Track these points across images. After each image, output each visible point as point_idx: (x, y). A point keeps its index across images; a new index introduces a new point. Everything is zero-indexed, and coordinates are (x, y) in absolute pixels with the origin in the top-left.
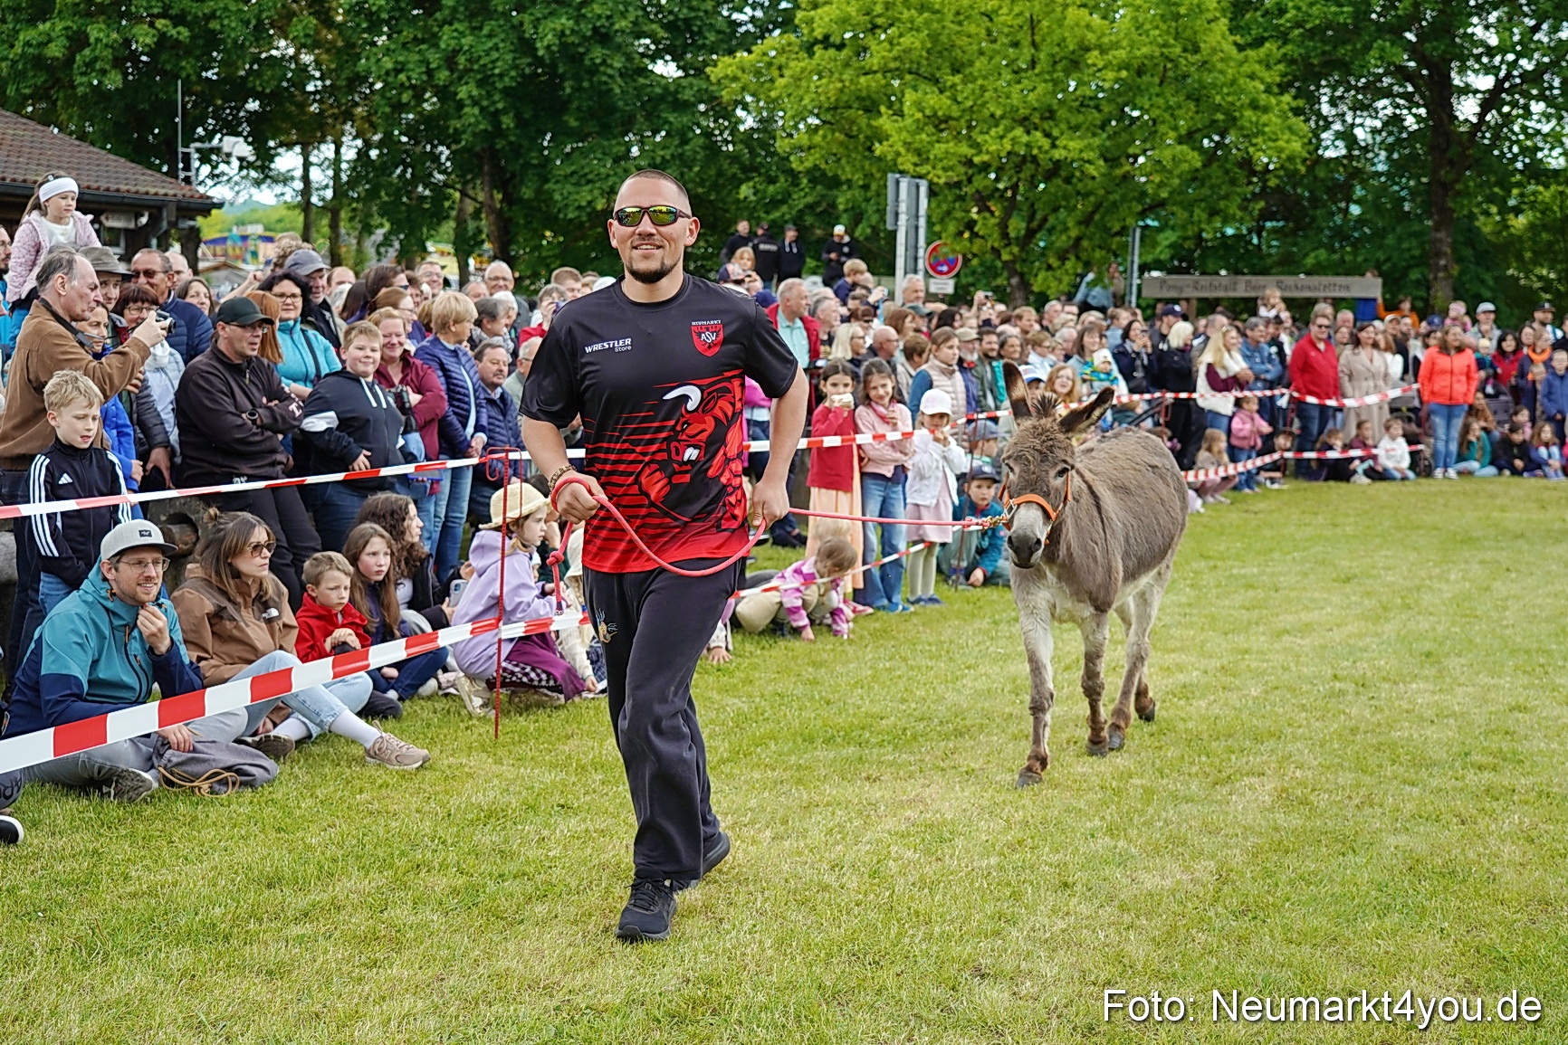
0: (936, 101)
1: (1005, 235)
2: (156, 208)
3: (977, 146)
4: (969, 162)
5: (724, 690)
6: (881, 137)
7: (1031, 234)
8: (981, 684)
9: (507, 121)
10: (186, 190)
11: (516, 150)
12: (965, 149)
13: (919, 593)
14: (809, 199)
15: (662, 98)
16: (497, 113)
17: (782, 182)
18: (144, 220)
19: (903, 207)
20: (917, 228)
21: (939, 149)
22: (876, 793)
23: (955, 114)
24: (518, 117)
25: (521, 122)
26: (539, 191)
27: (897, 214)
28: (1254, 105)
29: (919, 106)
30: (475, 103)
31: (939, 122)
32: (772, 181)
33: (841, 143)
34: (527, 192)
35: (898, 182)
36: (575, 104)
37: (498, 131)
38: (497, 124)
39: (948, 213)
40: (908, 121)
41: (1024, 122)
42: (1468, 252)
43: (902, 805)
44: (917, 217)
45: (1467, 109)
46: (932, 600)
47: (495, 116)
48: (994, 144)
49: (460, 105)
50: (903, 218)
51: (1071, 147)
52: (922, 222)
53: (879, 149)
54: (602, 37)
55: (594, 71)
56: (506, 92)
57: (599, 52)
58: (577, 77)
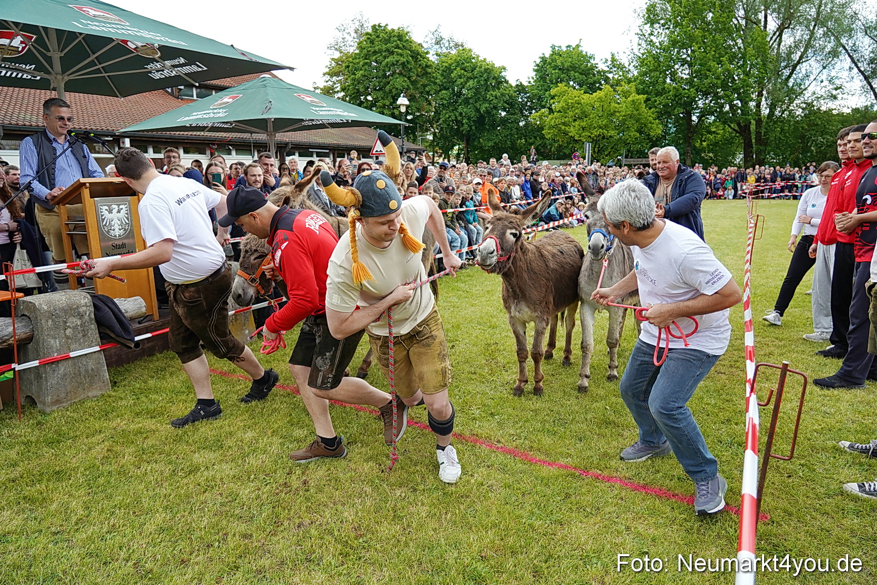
1: (594, 152)
3: (592, 134)
7: (599, 151)
11: (474, 134)
12: (589, 134)
17: (533, 139)
25: (476, 128)
28: (650, 123)
32: (531, 139)
38: (471, 129)
41: (601, 128)
42: (694, 152)
45: (694, 118)
47: (470, 126)
48: (596, 132)
49: (463, 124)
51: (612, 133)
54: (495, 108)
55: (493, 115)
56: (473, 121)
57: (494, 112)
58: (489, 117)
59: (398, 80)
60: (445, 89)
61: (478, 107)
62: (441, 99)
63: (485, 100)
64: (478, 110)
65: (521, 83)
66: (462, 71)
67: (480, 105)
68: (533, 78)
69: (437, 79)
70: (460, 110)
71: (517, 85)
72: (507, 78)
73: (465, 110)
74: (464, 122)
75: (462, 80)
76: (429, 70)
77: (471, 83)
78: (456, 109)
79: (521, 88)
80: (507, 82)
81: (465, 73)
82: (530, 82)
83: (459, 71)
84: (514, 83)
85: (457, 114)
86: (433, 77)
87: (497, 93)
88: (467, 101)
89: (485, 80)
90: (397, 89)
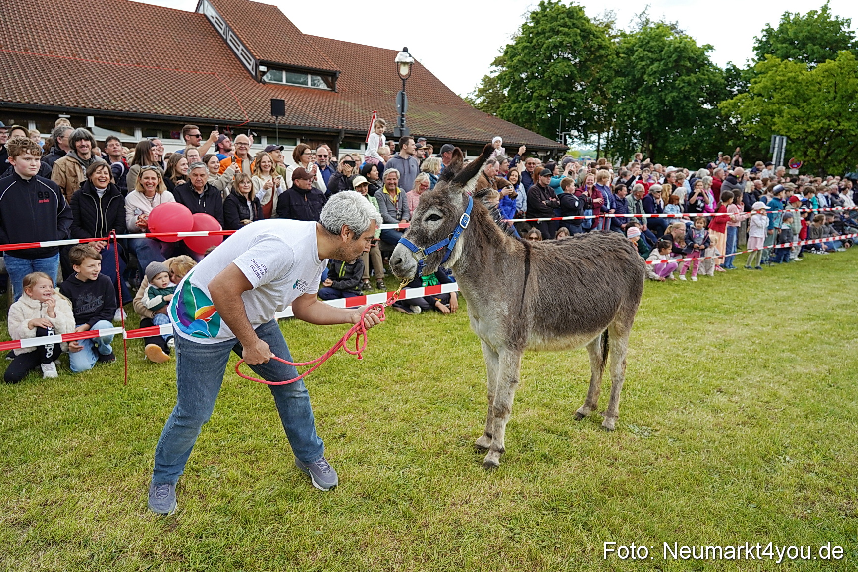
0: (796, 111)
1: (818, 155)
2: (552, 150)
3: (810, 126)
4: (806, 131)
5: (674, 291)
6: (774, 124)
7: (828, 155)
8: (765, 298)
9: (655, 124)
10: (560, 145)
11: (657, 132)
12: (805, 127)
13: (750, 265)
14: (752, 145)
15: (704, 115)
16: (652, 122)
18: (549, 153)
19: (776, 145)
20: (781, 152)
21: (795, 127)
22: (710, 327)
23: (803, 115)
24: (659, 123)
25: (659, 124)
26: (664, 144)
27: (774, 148)
29: (788, 113)
30: (645, 119)
31: (796, 119)
33: (762, 127)
34: (659, 145)
35: (775, 138)
36: (677, 118)
37: (652, 126)
39: (798, 148)
40: (785, 119)
43: (718, 333)
44: (782, 148)
46: (757, 268)
47: (651, 123)
48: (816, 125)
49: (641, 120)
50: (776, 149)
51: (846, 125)
52: (783, 151)
53: (773, 128)
54: (686, 97)
55: (683, 108)
56: (655, 115)
57: (685, 102)
58: (678, 110)
59: (559, 65)
60: (624, 75)
61: (663, 96)
62: (615, 87)
63: (673, 87)
64: (662, 102)
65: (734, 67)
66: (646, 53)
67: (666, 94)
68: (753, 60)
69: (613, 62)
70: (639, 101)
71: (728, 70)
72: (711, 59)
73: (644, 101)
74: (642, 116)
75: (644, 63)
76: (603, 52)
77: (655, 67)
78: (634, 101)
79: (733, 74)
80: (711, 65)
81: (650, 54)
82: (748, 66)
83: (640, 52)
84: (723, 67)
85: (635, 106)
86: (608, 61)
87: (693, 78)
88: (649, 90)
89: (676, 61)
90: (557, 75)
